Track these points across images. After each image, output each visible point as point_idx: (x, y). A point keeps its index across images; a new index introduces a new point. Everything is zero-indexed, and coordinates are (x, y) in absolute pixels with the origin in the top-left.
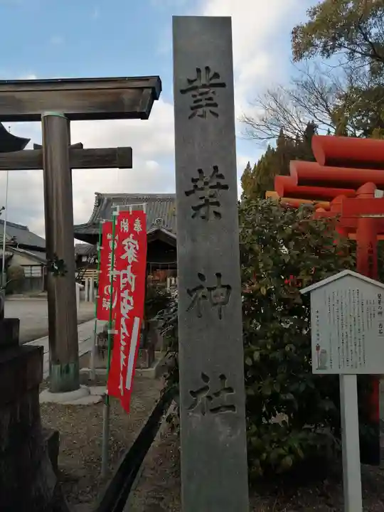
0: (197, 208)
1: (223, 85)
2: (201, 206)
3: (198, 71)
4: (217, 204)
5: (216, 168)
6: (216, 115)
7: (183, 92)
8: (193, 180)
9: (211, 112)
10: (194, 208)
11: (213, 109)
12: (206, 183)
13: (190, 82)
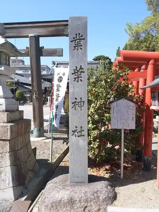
0: (75, 78)
1: (84, 39)
2: (76, 78)
3: (76, 34)
4: (81, 77)
5: (81, 66)
6: (81, 49)
7: (72, 41)
8: (74, 70)
9: (80, 48)
10: (74, 78)
11: (81, 47)
12: (78, 71)
13: (74, 38)
